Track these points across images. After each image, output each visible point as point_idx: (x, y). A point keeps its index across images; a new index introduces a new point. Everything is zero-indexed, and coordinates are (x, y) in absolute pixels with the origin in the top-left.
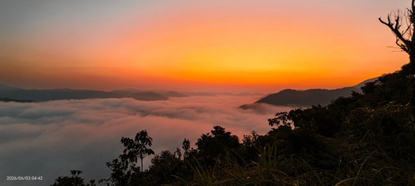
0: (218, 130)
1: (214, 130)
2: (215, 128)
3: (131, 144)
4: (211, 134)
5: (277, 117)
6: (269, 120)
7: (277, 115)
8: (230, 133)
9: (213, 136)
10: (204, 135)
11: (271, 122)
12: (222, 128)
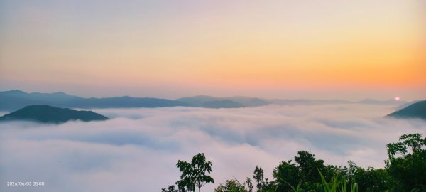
0: (304, 158)
1: (299, 156)
2: (299, 153)
3: (188, 168)
4: (294, 162)
5: (402, 141)
6: (389, 145)
7: (403, 137)
8: (322, 162)
9: (298, 165)
10: (284, 163)
11: (392, 149)
12: (310, 155)
